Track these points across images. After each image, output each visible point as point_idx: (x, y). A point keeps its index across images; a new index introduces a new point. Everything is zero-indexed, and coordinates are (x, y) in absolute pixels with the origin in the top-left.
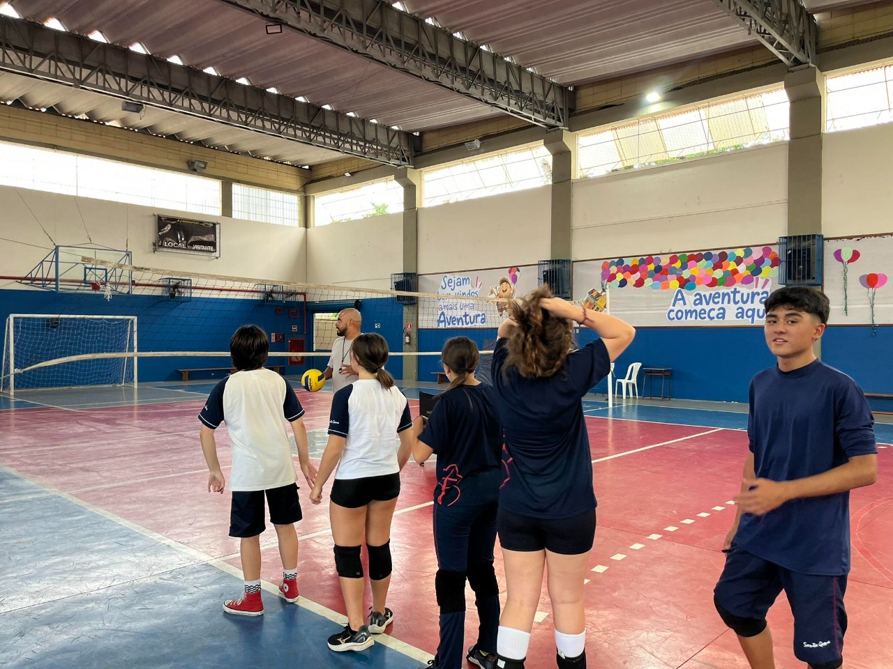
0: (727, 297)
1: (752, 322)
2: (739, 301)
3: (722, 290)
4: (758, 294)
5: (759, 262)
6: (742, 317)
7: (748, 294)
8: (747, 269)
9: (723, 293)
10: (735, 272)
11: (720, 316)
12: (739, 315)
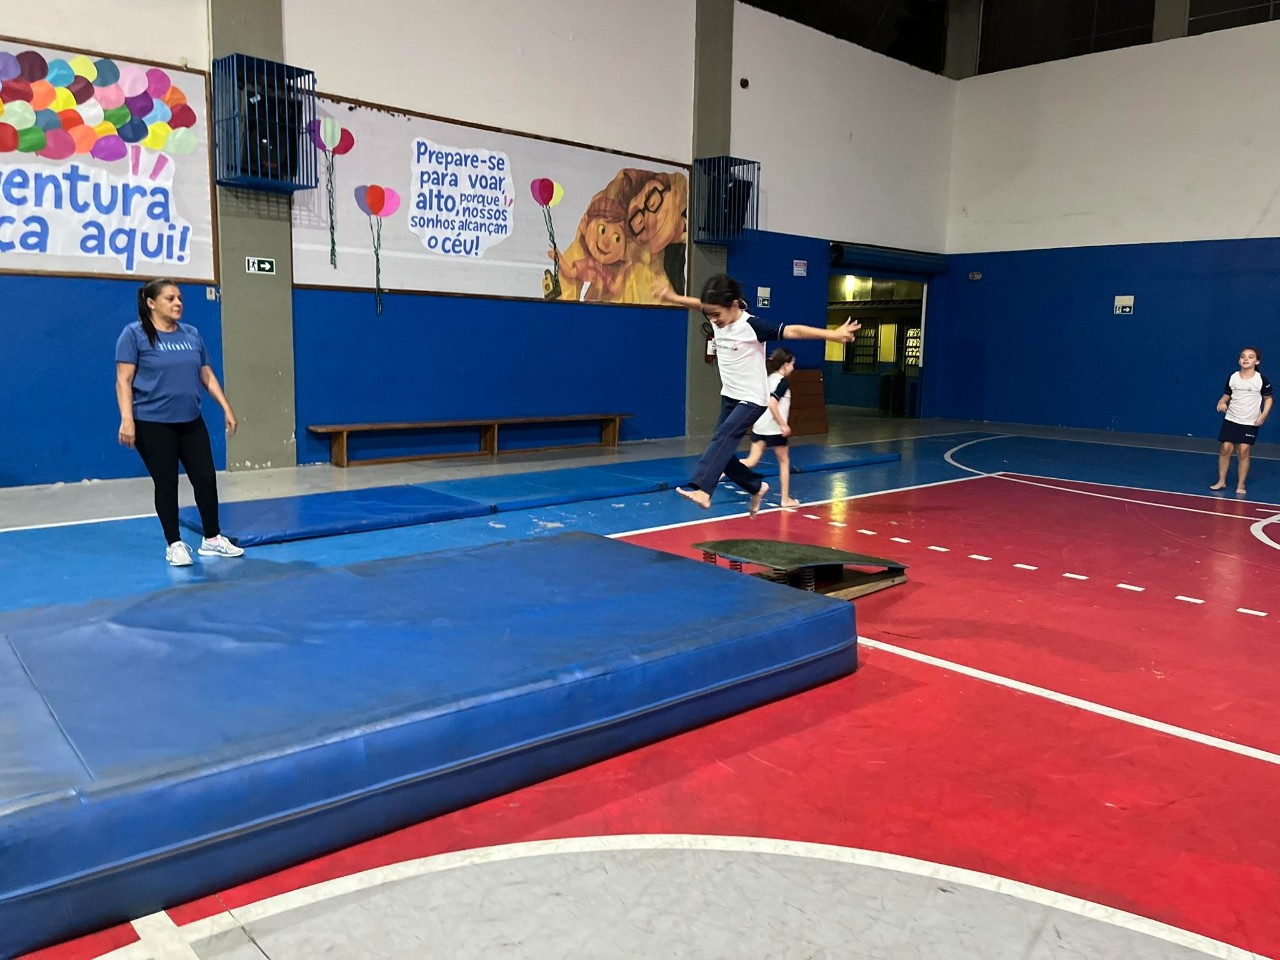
0: (50, 189)
1: (130, 265)
2: (86, 206)
3: (34, 165)
4: (143, 193)
5: (140, 106)
6: (100, 249)
7: (114, 189)
8: (106, 119)
9: (38, 176)
10: (72, 120)
11: (32, 240)
12: (91, 243)
